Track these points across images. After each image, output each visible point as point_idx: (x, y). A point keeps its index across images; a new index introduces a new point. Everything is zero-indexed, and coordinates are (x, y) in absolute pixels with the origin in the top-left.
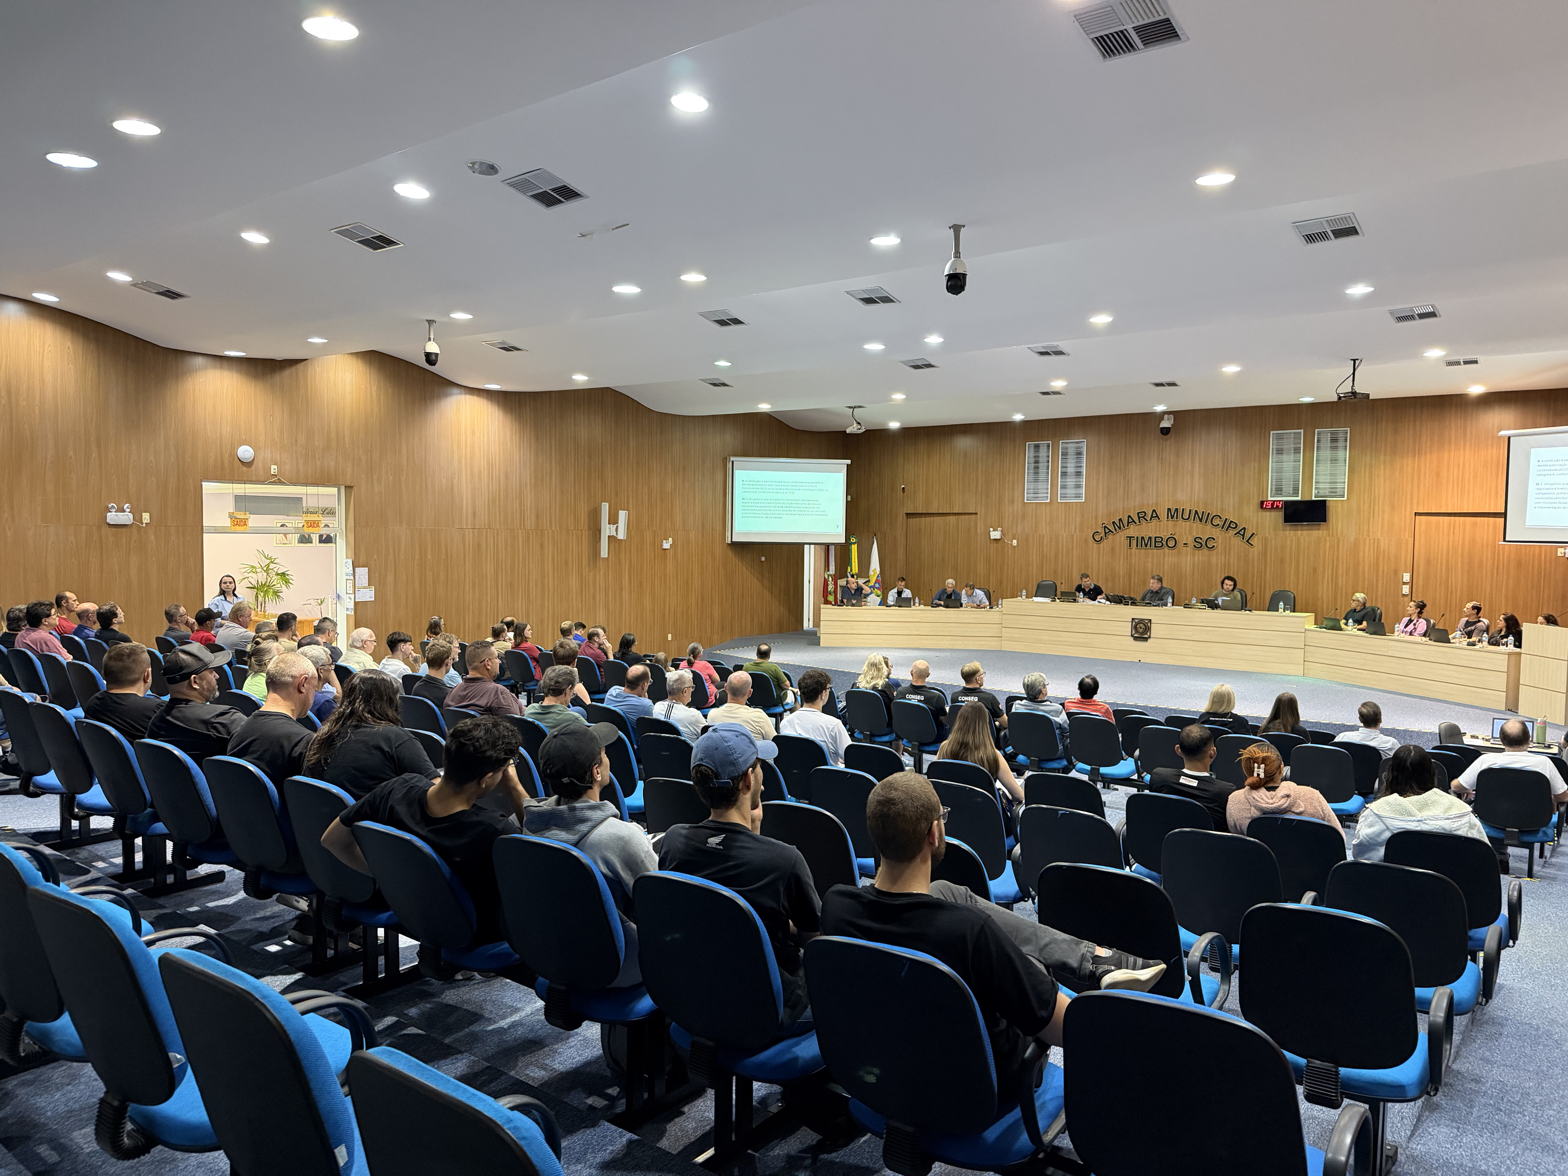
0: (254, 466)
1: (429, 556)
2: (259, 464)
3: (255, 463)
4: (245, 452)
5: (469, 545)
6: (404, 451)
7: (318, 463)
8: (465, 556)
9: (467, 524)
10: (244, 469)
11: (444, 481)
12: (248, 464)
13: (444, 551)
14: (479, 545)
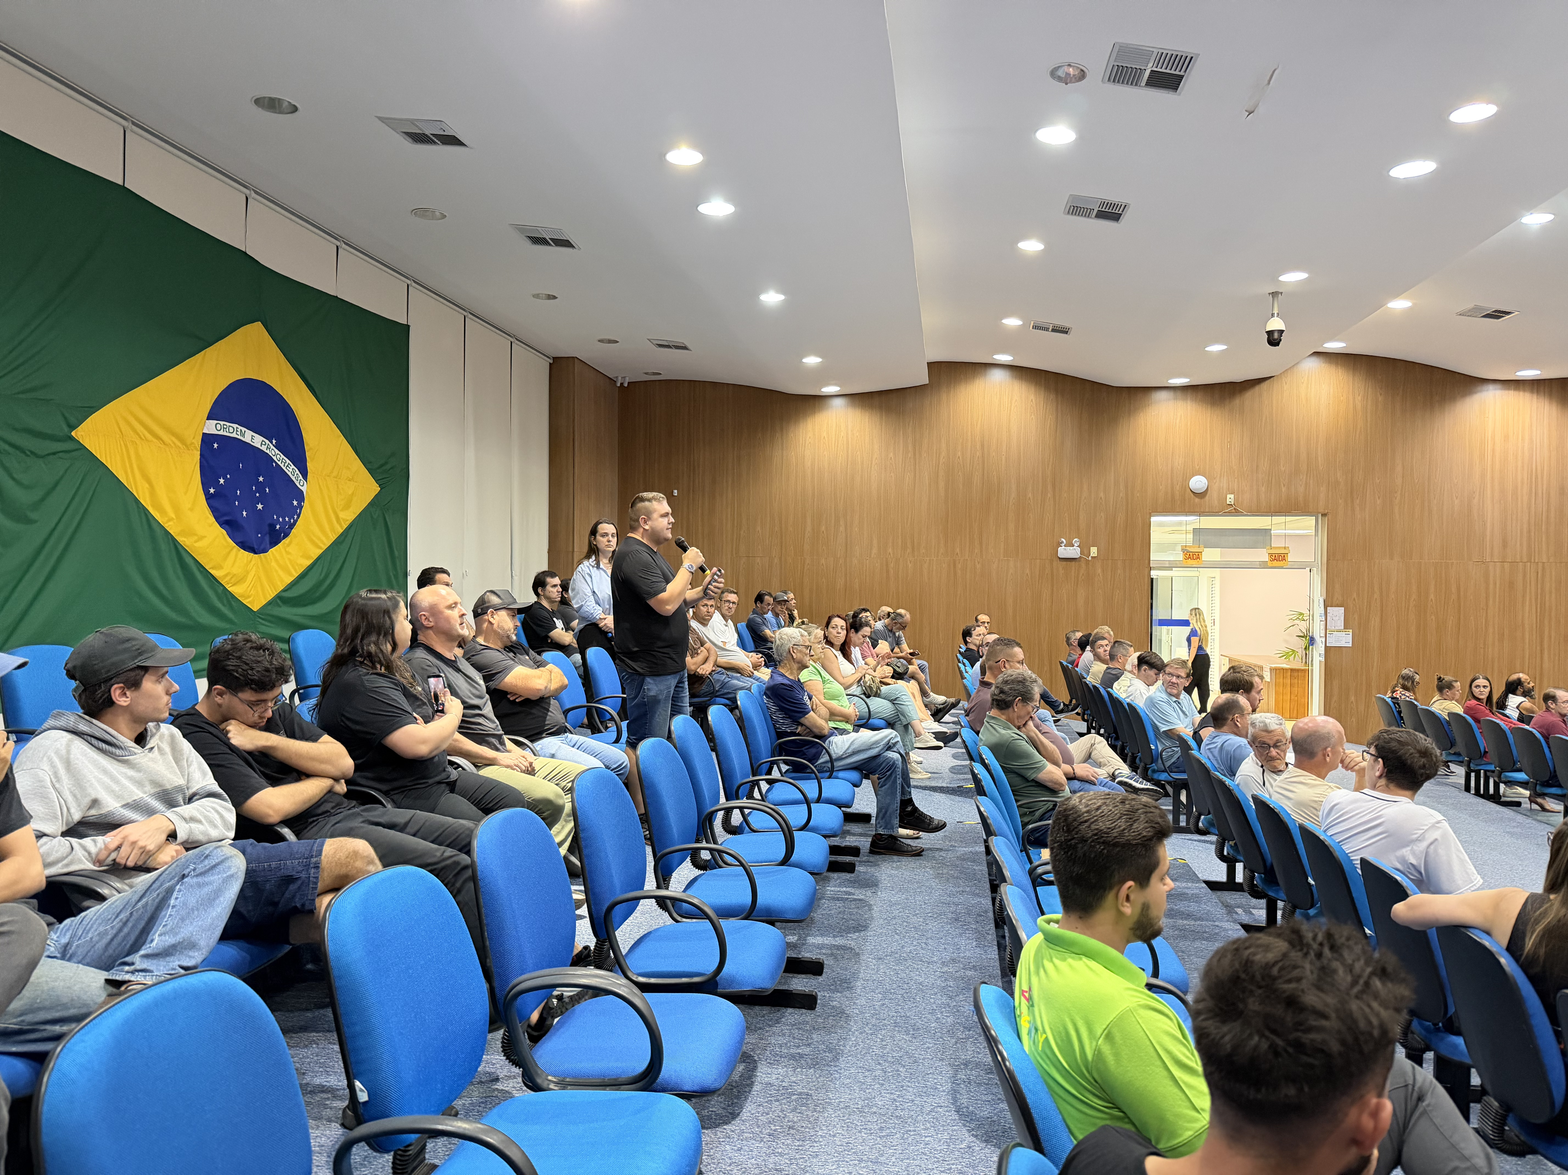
0: (1207, 498)
1: (1432, 596)
2: (1213, 496)
3: (1209, 492)
4: (1198, 483)
5: (1495, 584)
6: (1399, 469)
7: (1284, 489)
8: (1487, 598)
9: (1492, 555)
10: (1197, 500)
11: (1456, 502)
12: (1202, 495)
13: (1454, 589)
14: (1511, 585)
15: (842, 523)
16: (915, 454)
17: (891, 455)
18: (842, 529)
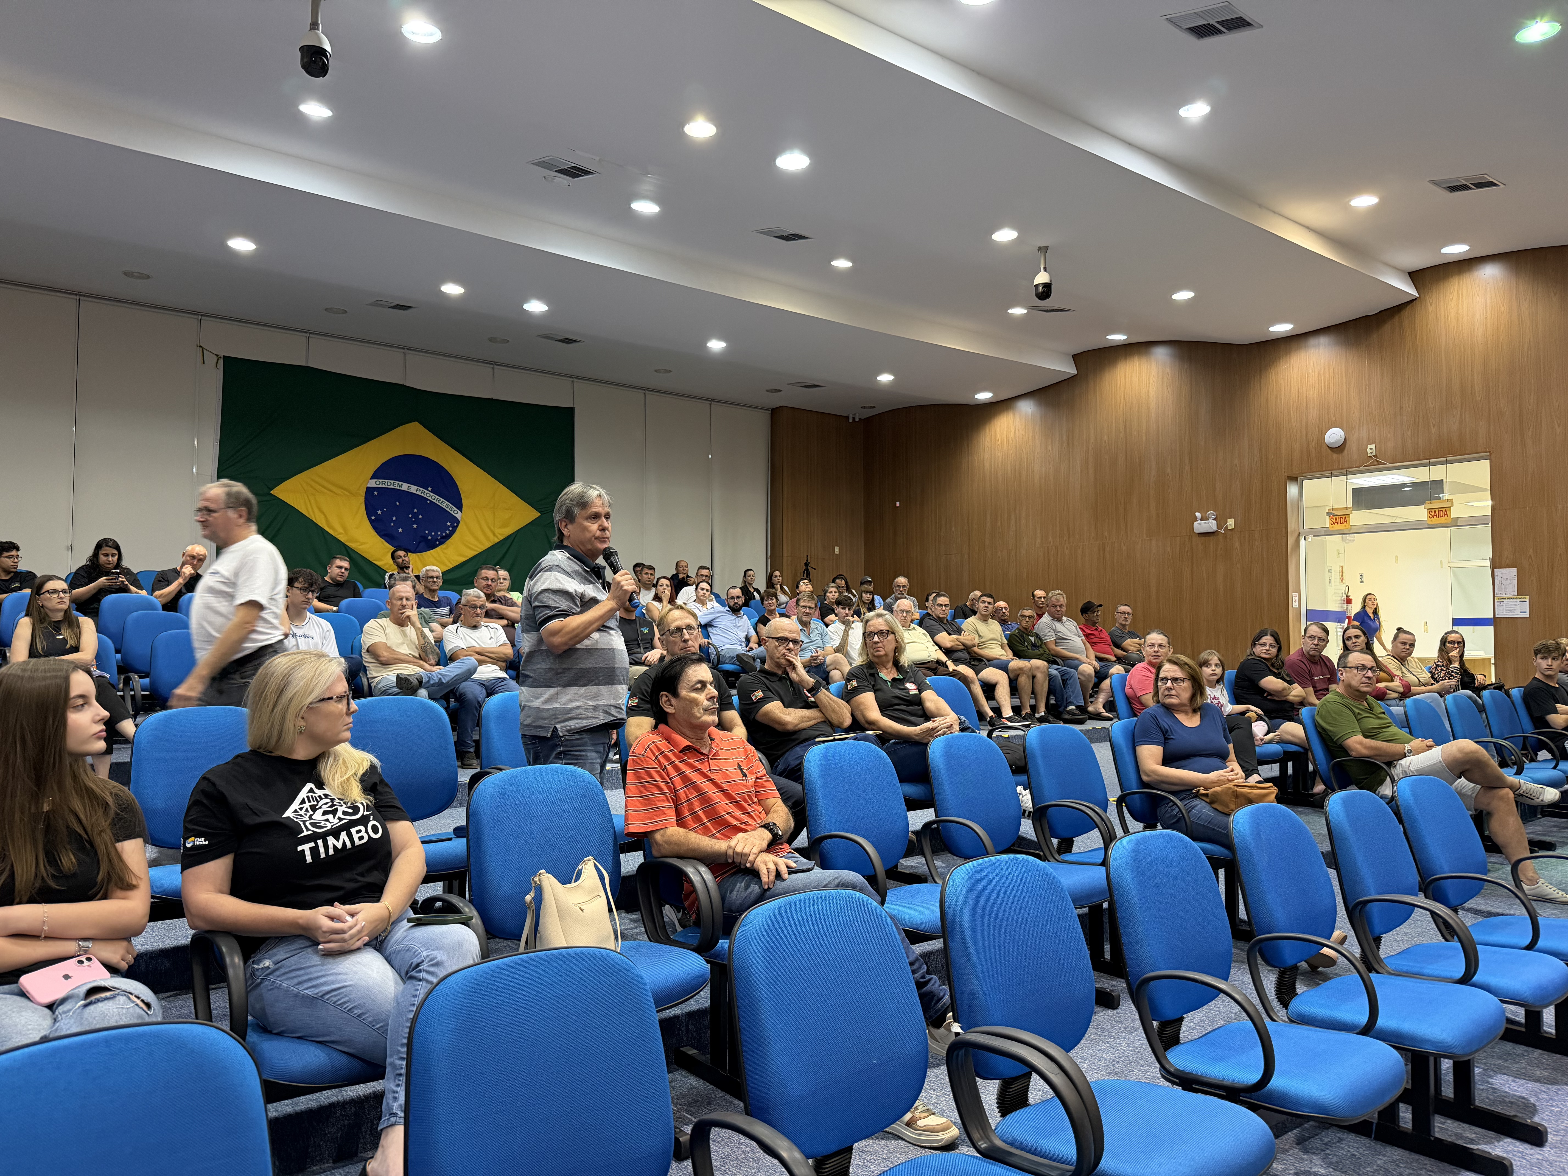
0: (1346, 452)
2: (1352, 447)
3: (1348, 444)
4: (1334, 435)
10: (1335, 456)
12: (1339, 449)
15: (1013, 517)
16: (1068, 444)
17: (1050, 448)
18: (1013, 522)
